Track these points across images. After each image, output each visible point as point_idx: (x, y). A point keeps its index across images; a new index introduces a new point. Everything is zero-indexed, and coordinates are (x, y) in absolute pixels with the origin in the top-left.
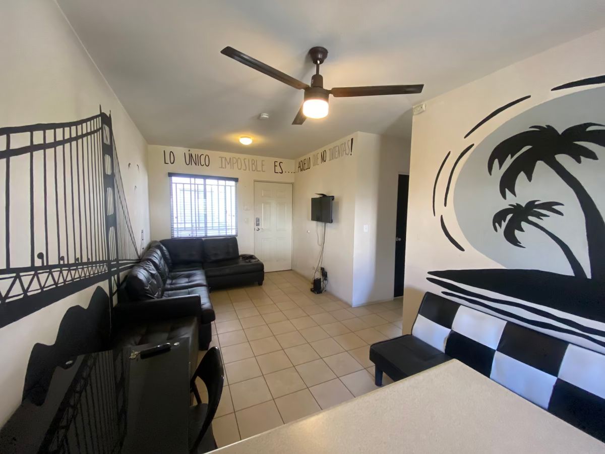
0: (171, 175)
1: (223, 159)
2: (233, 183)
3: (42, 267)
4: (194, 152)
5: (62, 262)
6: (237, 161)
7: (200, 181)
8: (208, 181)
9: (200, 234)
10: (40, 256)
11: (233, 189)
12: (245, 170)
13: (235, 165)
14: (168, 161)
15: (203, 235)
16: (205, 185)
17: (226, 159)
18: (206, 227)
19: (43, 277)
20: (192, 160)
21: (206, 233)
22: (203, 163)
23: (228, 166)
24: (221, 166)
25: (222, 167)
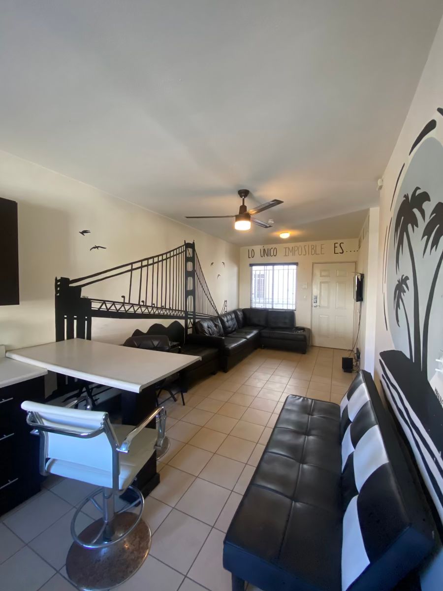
0: (251, 265)
1: (287, 249)
2: (294, 267)
3: (143, 306)
4: (267, 247)
5: (153, 306)
6: (298, 249)
7: (270, 267)
8: (276, 267)
9: (269, 306)
10: (143, 302)
11: (295, 271)
12: (304, 255)
13: (297, 252)
14: (250, 256)
15: (271, 307)
16: (273, 270)
17: (289, 248)
18: (273, 301)
19: (143, 309)
20: (266, 253)
21: (273, 306)
22: (272, 254)
23: (291, 254)
24: (284, 254)
25: (286, 255)
